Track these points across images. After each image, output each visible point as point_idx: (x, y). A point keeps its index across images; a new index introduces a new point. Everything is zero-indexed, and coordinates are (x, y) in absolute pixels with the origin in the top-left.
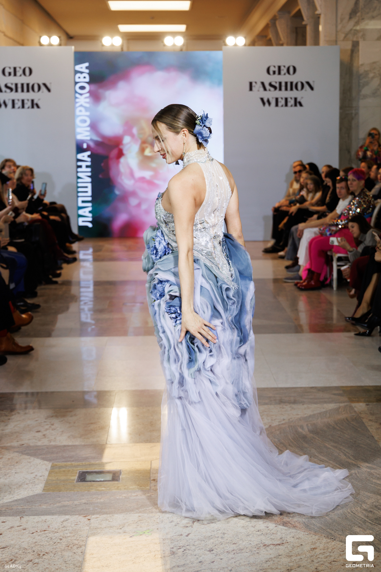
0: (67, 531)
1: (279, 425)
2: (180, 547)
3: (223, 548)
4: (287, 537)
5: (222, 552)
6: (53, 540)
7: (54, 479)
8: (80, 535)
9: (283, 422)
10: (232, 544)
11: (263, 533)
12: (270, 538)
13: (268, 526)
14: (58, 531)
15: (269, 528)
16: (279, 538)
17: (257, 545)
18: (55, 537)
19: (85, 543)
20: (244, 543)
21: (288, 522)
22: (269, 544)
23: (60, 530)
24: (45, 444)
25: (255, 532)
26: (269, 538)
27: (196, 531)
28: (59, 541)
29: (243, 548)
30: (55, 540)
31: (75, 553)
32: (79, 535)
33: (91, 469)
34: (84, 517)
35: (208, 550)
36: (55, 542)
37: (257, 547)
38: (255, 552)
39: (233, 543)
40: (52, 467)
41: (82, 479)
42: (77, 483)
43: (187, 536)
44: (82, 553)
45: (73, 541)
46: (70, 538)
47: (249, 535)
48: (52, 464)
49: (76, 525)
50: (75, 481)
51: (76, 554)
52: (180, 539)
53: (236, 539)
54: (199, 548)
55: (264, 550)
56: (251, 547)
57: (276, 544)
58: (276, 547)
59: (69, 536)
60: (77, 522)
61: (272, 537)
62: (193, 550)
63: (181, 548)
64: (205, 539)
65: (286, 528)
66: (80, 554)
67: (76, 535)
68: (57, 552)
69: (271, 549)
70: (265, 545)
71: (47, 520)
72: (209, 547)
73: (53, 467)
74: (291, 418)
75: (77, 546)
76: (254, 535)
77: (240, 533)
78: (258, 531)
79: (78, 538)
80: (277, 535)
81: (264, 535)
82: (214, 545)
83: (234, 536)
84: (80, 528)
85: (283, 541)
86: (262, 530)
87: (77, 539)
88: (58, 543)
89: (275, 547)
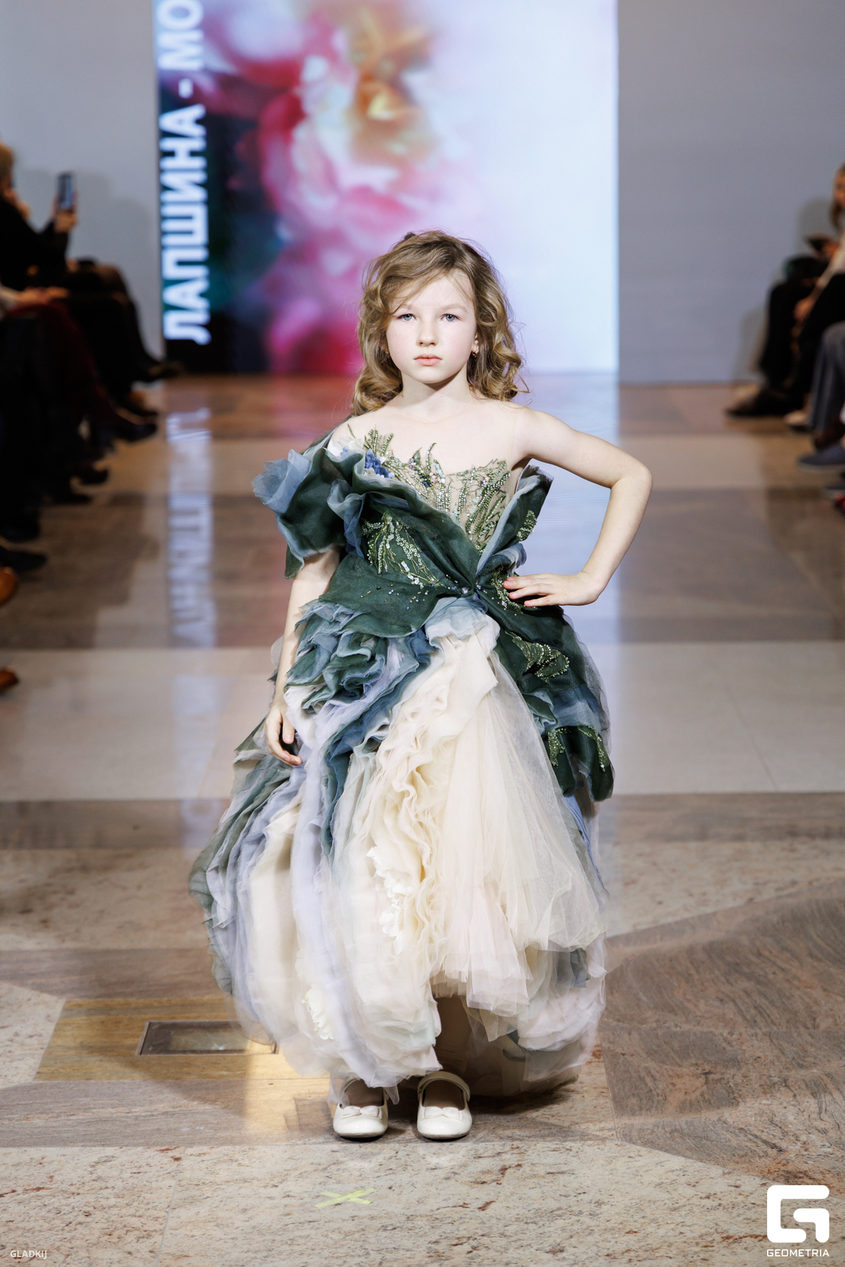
0: (109, 1191)
1: (779, 897)
2: (458, 1238)
3: (596, 1244)
5: (590, 1255)
6: (65, 1217)
7: (73, 1045)
8: (148, 1203)
9: (793, 890)
10: (623, 1233)
11: (724, 1203)
12: (744, 1216)
13: (738, 1183)
14: (80, 1191)
15: (742, 1188)
17: (701, 1236)
18: (71, 1207)
19: (162, 1224)
20: (661, 1232)
21: (801, 1172)
22: (741, 1235)
23: (87, 1188)
25: (696, 1201)
26: (741, 1218)
27: (512, 1194)
28: (82, 1218)
29: (658, 1246)
30: (70, 1216)
31: (130, 1253)
32: (146, 1201)
33: (188, 1018)
34: (163, 1151)
35: (548, 1249)
36: (70, 1223)
37: (704, 1244)
38: (695, 1257)
39: (628, 1230)
40: (65, 1010)
41: (159, 1044)
42: (143, 1055)
43: (482, 1208)
44: (152, 1254)
45: (125, 1218)
46: (116, 1211)
47: (679, 1207)
48: (67, 1002)
49: (136, 1175)
50: (138, 1050)
51: (134, 1255)
52: (461, 1218)
53: (635, 1218)
54: (519, 1243)
55: (723, 1252)
56: (685, 1242)
59: (115, 1206)
60: (140, 1167)
61: (751, 1214)
62: (499, 1248)
63: (462, 1244)
64: (539, 1219)
66: (148, 1255)
67: (135, 1204)
68: (75, 1250)
69: (746, 1249)
70: (728, 1238)
71: (44, 1160)
72: (551, 1241)
73: (68, 1011)
74: (817, 880)
75: (136, 1233)
76: (695, 1209)
77: (650, 1201)
78: (708, 1197)
79: (143, 1210)
81: (724, 1208)
82: (566, 1235)
83: (632, 1210)
84: (147, 1184)
86: (719, 1195)
87: (138, 1214)
88: (80, 1223)
89: (758, 1244)
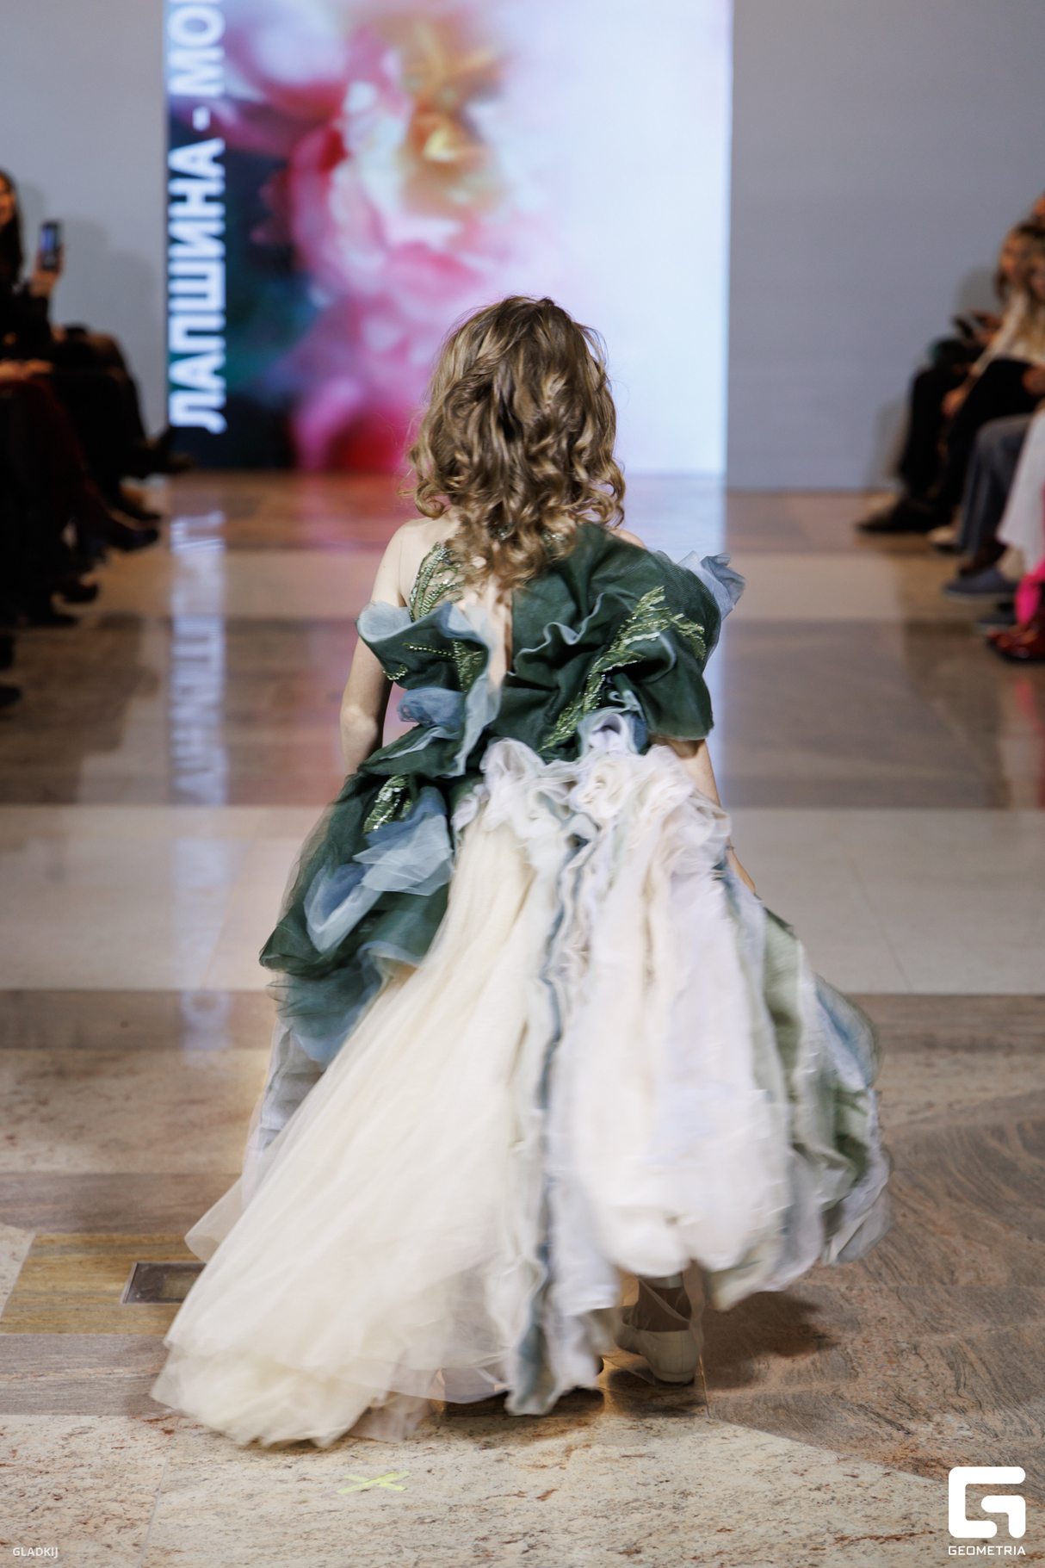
0: (85, 1469)
1: (911, 1123)
2: (512, 1535)
3: (680, 1544)
4: (927, 1514)
5: (673, 1557)
6: (30, 1500)
7: (42, 1289)
8: (132, 1486)
9: (929, 1114)
10: (714, 1531)
11: (838, 1496)
12: (863, 1513)
13: (856, 1472)
14: (49, 1469)
15: (861, 1478)
16: (897, 1515)
17: (809, 1537)
18: (38, 1488)
19: (148, 1511)
20: (761, 1530)
21: (933, 1460)
22: (859, 1536)
23: (57, 1465)
24: (11, 1168)
25: (803, 1493)
26: (859, 1515)
27: (579, 1481)
28: (51, 1503)
29: (756, 1548)
30: (36, 1499)
31: (109, 1546)
32: (129, 1483)
33: (184, 1259)
34: (151, 1421)
35: (621, 1549)
36: (37, 1508)
37: (813, 1546)
38: (802, 1562)
39: (719, 1528)
40: (34, 1246)
41: (149, 1291)
42: (128, 1304)
43: (542, 1498)
44: (136, 1548)
45: (103, 1503)
46: (92, 1494)
47: (783, 1501)
48: (37, 1237)
49: (118, 1451)
50: (122, 1297)
51: (114, 1549)
52: (515, 1509)
53: (729, 1513)
54: (586, 1541)
55: (837, 1555)
56: (790, 1543)
57: (885, 1535)
58: (884, 1545)
59: (91, 1488)
60: (123, 1440)
61: (871, 1511)
62: (561, 1548)
63: (516, 1541)
64: (611, 1512)
65: (928, 1481)
66: (131, 1549)
67: (117, 1486)
68: (41, 1541)
69: (864, 1552)
70: (842, 1539)
71: (6, 1430)
72: (626, 1538)
73: (37, 1248)
74: (959, 1102)
75: (117, 1521)
76: (803, 1503)
77: (747, 1493)
78: (819, 1489)
79: (126, 1494)
80: (893, 1504)
81: (838, 1503)
82: (644, 1532)
83: (725, 1503)
84: (132, 1462)
85: (913, 1526)
86: (833, 1487)
87: (120, 1498)
88: (49, 1509)
89: (879, 1547)
